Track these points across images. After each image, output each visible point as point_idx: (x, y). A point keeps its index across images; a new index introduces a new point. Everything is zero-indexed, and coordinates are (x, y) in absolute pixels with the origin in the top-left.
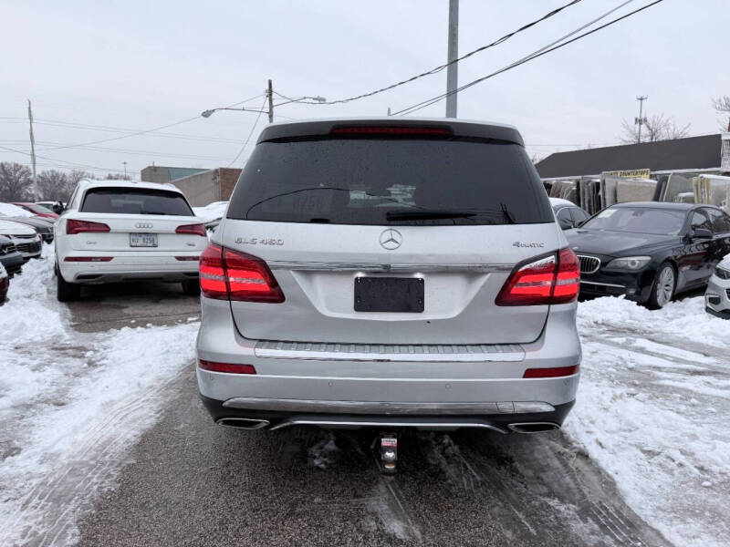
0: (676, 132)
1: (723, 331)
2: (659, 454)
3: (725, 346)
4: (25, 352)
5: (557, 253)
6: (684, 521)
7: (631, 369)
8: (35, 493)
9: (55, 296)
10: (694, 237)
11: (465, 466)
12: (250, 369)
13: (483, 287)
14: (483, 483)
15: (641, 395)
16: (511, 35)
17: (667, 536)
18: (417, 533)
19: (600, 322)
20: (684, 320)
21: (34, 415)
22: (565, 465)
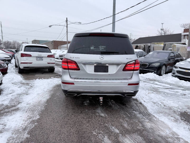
0: (171, 33)
1: (175, 80)
2: (156, 103)
3: (175, 83)
4: (15, 84)
5: (135, 60)
6: (159, 114)
7: (153, 88)
8: (28, 110)
9: (18, 72)
10: (171, 59)
11: (116, 105)
12: (73, 84)
13: (120, 67)
14: (120, 108)
15: (154, 93)
16: (128, 9)
17: (155, 116)
18: (107, 116)
19: (148, 78)
20: (167, 78)
21: (22, 96)
22: (137, 105)
